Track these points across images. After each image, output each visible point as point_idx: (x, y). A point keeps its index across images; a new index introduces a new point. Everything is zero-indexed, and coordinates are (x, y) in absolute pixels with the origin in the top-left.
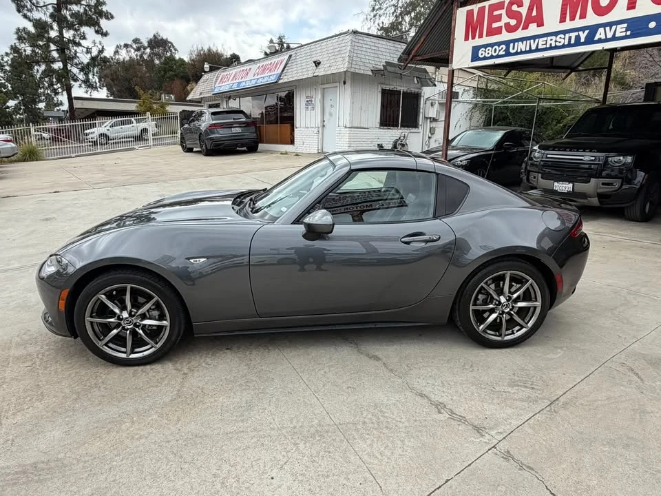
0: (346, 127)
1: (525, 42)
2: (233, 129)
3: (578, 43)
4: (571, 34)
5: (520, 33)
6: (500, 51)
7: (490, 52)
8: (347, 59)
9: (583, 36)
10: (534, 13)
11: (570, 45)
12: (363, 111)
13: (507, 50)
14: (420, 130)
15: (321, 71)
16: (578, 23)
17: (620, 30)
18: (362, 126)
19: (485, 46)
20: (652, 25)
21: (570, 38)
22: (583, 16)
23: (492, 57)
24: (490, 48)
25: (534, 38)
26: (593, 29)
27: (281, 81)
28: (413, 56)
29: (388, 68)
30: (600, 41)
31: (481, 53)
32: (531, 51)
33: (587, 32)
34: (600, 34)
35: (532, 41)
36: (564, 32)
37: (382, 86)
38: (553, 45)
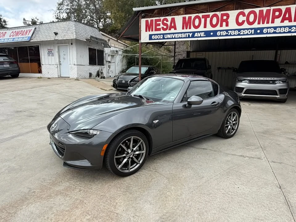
0: (74, 65)
1: (170, 35)
2: (4, 65)
3: (189, 37)
4: (186, 34)
5: (168, 31)
6: (161, 37)
7: (157, 37)
8: (74, 33)
9: (191, 35)
10: (173, 25)
11: (186, 38)
12: (82, 58)
13: (163, 37)
14: (105, 66)
15: (59, 38)
16: (188, 30)
17: (202, 34)
18: (82, 64)
19: (155, 35)
20: (212, 34)
21: (186, 35)
22: (190, 28)
23: (157, 39)
24: (157, 36)
25: (174, 33)
26: (194, 33)
27: (31, 41)
28: (122, 36)
29: (93, 39)
30: (196, 37)
31: (153, 37)
32: (172, 38)
33: (192, 34)
34: (196, 35)
35: (173, 35)
36: (184, 33)
37: (89, 46)
38: (181, 37)
